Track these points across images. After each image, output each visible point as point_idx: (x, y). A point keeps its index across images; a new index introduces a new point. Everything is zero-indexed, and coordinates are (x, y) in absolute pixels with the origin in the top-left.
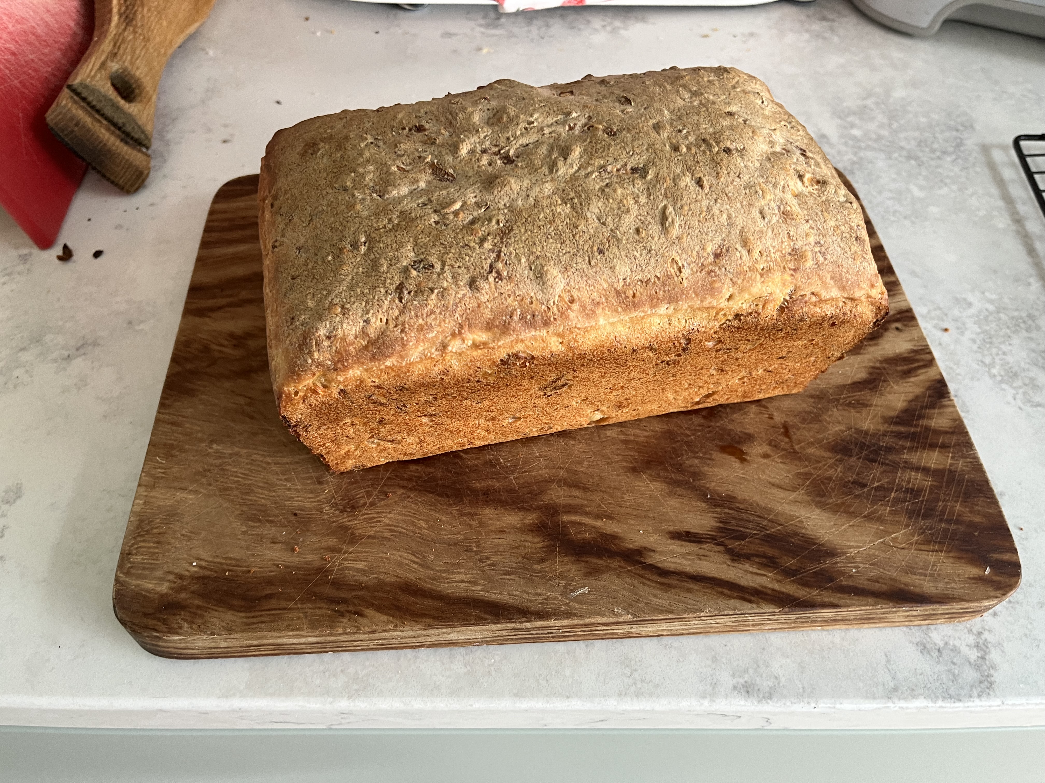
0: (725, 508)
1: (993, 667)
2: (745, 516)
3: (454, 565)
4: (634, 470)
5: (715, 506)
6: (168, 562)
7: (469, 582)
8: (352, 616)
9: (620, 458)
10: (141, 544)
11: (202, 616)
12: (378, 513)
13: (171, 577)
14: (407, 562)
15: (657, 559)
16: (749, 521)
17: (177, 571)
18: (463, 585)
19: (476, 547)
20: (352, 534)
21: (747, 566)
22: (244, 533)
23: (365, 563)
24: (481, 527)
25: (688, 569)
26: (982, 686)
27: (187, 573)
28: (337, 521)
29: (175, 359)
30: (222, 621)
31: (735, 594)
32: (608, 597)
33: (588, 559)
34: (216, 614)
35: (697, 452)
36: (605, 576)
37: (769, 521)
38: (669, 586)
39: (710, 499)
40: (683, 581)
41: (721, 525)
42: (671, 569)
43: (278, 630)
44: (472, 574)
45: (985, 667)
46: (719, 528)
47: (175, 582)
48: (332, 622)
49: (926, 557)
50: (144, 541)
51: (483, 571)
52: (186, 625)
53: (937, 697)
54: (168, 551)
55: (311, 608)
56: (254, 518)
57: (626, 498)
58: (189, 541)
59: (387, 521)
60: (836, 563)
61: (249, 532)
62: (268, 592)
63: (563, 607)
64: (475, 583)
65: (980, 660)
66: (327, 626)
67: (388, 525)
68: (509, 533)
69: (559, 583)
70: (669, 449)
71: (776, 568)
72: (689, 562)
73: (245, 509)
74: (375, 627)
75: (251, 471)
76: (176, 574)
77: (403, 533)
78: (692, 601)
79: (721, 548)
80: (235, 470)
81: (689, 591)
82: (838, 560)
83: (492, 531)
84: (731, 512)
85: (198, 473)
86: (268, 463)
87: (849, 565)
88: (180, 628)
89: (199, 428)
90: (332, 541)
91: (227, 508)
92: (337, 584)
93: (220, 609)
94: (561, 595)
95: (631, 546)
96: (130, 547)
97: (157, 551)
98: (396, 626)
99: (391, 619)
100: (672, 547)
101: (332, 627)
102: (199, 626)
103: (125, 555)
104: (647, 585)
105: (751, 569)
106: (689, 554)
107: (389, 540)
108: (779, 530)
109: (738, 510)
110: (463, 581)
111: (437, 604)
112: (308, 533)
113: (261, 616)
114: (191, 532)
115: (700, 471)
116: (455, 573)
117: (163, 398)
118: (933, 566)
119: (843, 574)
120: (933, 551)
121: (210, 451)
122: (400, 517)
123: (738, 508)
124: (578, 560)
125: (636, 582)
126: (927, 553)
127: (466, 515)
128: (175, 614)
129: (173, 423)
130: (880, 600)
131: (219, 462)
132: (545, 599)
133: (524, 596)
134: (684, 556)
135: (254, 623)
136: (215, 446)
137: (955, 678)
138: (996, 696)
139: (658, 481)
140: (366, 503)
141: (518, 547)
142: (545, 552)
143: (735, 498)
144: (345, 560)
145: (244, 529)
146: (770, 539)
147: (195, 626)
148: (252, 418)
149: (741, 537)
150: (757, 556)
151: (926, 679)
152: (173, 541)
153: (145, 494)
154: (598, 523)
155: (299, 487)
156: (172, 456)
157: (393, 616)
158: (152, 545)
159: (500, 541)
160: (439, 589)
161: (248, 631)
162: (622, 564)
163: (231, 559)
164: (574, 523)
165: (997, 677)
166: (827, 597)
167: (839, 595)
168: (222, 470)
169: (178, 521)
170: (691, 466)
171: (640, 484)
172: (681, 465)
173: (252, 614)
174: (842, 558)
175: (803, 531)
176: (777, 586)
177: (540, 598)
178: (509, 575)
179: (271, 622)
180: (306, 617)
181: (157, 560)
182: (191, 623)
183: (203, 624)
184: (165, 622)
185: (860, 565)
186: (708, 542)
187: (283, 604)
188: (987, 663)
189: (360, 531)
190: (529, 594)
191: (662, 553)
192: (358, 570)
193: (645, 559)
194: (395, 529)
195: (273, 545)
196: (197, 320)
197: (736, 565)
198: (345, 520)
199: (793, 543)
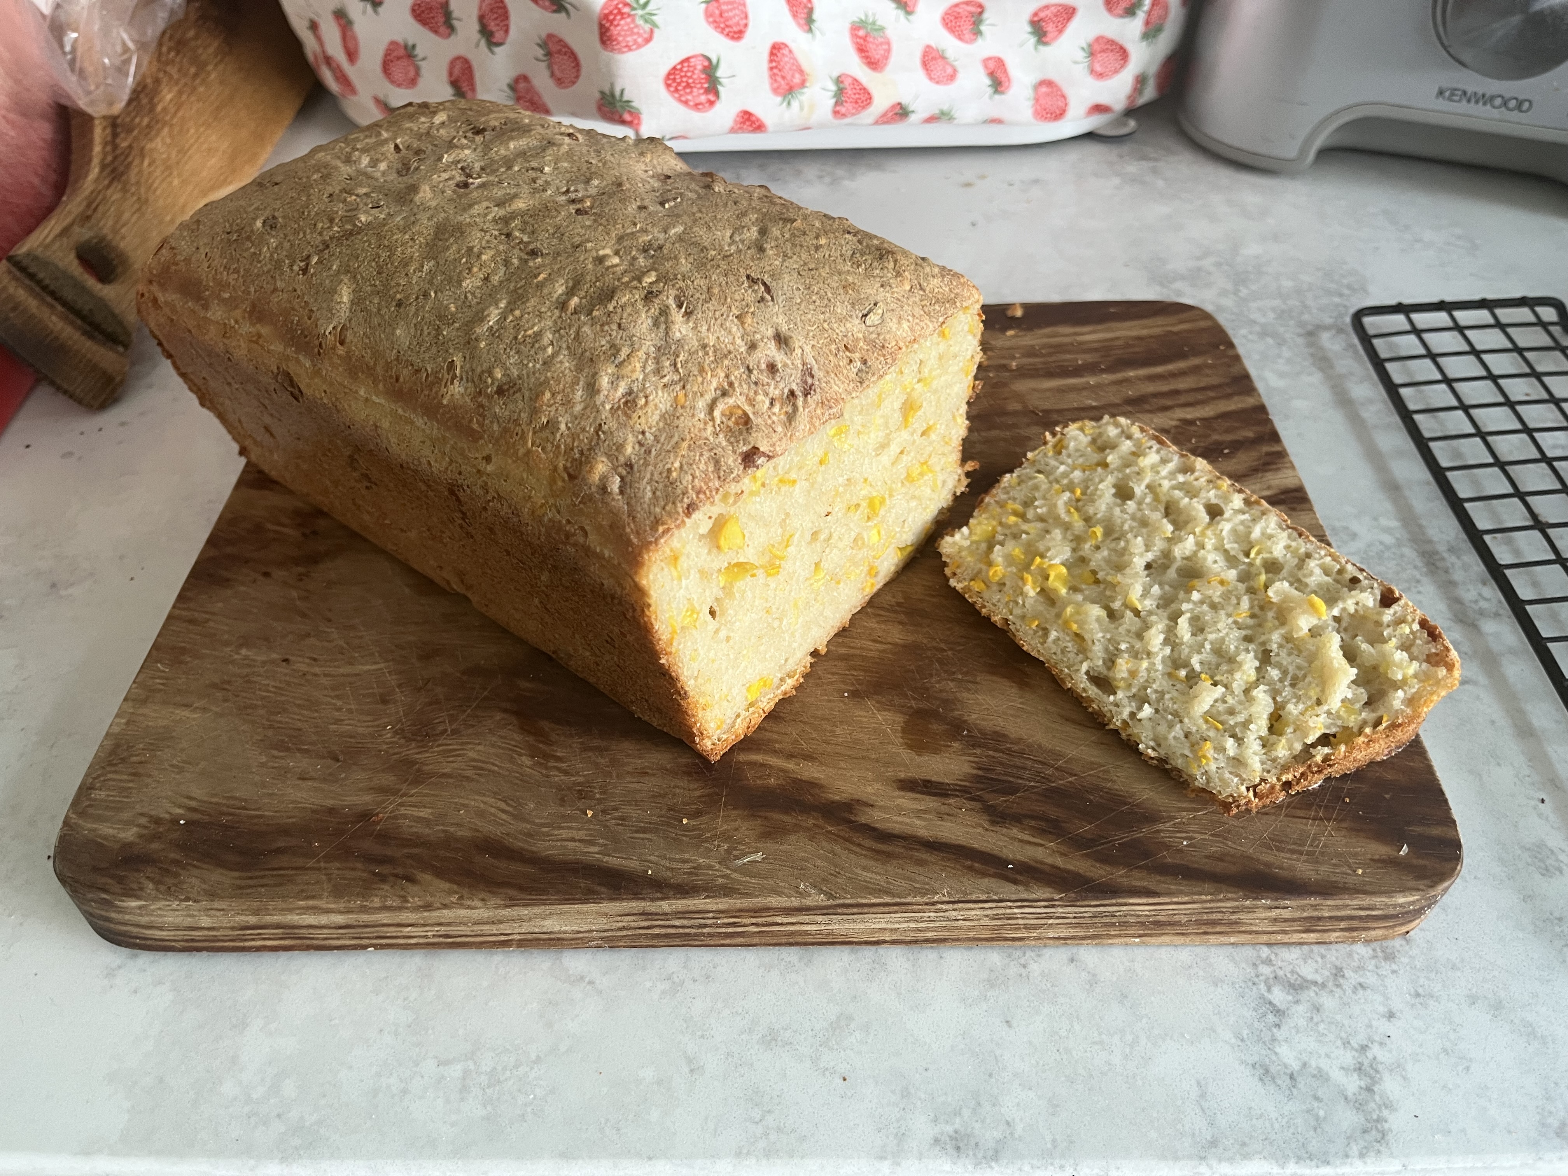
0: (989, 749)
1: (1388, 1105)
2: (1018, 761)
3: (563, 816)
4: (855, 694)
5: (973, 746)
6: (142, 801)
7: (580, 841)
8: (399, 881)
9: (835, 678)
10: (110, 776)
11: (176, 875)
12: (462, 744)
13: (143, 821)
14: (493, 810)
15: (876, 818)
16: (1025, 768)
17: (153, 813)
18: (571, 845)
19: (601, 793)
20: (418, 770)
21: (1015, 832)
22: (262, 765)
23: (430, 811)
24: (613, 766)
25: (923, 833)
26: (1366, 1136)
27: (167, 816)
28: (400, 753)
29: (212, 541)
30: (205, 882)
31: (992, 871)
32: (792, 867)
33: (768, 814)
34: (196, 872)
35: (954, 673)
36: (792, 838)
37: (1057, 769)
38: (890, 856)
39: (966, 736)
40: (911, 849)
41: (980, 773)
42: (896, 832)
43: (284, 897)
44: (587, 830)
45: (1373, 1105)
46: (977, 776)
47: (146, 827)
48: (366, 889)
49: (1304, 827)
50: (115, 772)
51: (606, 826)
52: (151, 885)
53: (1286, 1158)
54: (147, 786)
55: (339, 869)
56: (282, 746)
57: (838, 731)
58: (179, 773)
59: (471, 754)
60: (1159, 831)
61: (270, 764)
62: (281, 844)
63: (720, 880)
64: (591, 843)
65: (1364, 1094)
66: (358, 894)
67: (474, 760)
68: (654, 775)
69: (719, 846)
70: (912, 667)
71: (1059, 836)
72: (924, 823)
73: (270, 733)
74: (429, 898)
75: (289, 684)
76: (151, 817)
77: (493, 772)
78: (922, 878)
79: (977, 805)
80: (266, 682)
81: (921, 863)
82: (1161, 827)
83: (628, 772)
84: (997, 755)
85: (214, 686)
86: (316, 675)
87: (1179, 835)
88: (141, 889)
89: (226, 628)
90: (388, 779)
91: (244, 732)
92: (383, 837)
93: (205, 866)
94: (720, 863)
95: (838, 798)
96: (94, 779)
97: (130, 785)
98: (461, 898)
99: (455, 887)
100: (900, 801)
101: (364, 896)
102: (169, 888)
103: (85, 789)
104: (855, 853)
105: (1020, 836)
106: (925, 811)
107: (473, 780)
108: (1071, 782)
109: (1009, 752)
110: (573, 840)
111: (529, 869)
112: (354, 767)
113: (262, 877)
114: (184, 762)
115: (956, 699)
116: (563, 828)
117: (184, 589)
118: (1314, 840)
119: (1167, 847)
120: (1314, 819)
121: (236, 657)
122: (492, 750)
123: (1009, 749)
124: (752, 815)
125: (837, 848)
126: (1304, 821)
127: (591, 749)
128: (138, 871)
129: (191, 621)
130: (1223, 886)
131: (246, 671)
132: (694, 868)
133: (663, 862)
134: (919, 814)
135: (251, 887)
136: (244, 651)
137: (1318, 1125)
138: (1392, 1155)
139: (889, 710)
140: (446, 730)
141: (664, 796)
142: (704, 802)
143: (1004, 735)
144: (401, 805)
145: (264, 759)
146: (1054, 795)
147: (162, 888)
148: (304, 615)
149: (1012, 790)
150: (1032, 817)
151: (1267, 1124)
152: (156, 773)
153: (131, 710)
154: (790, 766)
155: (353, 707)
156: (181, 663)
157: (459, 884)
158: (125, 777)
159: (637, 786)
160: (534, 849)
161: (240, 896)
162: (821, 822)
163: (236, 798)
164: (753, 764)
165: (1396, 1121)
166: (1139, 880)
167: (1159, 878)
168: (249, 682)
169: (169, 747)
170: (941, 691)
171: (863, 713)
172: (927, 689)
173: (250, 874)
174: (1168, 824)
175: (1109, 785)
176: (1059, 862)
177: (686, 866)
178: (644, 833)
179: (275, 885)
180: (329, 880)
181: (127, 797)
182: (157, 883)
183: (174, 885)
184: (121, 880)
185: (1196, 835)
186: (957, 796)
187: (300, 862)
188: (1377, 1098)
189: (430, 767)
190: (670, 860)
191: (882, 808)
192: (419, 820)
193: (856, 815)
194: (483, 765)
195: (300, 782)
196: (253, 493)
197: (998, 829)
198: (412, 751)
199: (1091, 801)
